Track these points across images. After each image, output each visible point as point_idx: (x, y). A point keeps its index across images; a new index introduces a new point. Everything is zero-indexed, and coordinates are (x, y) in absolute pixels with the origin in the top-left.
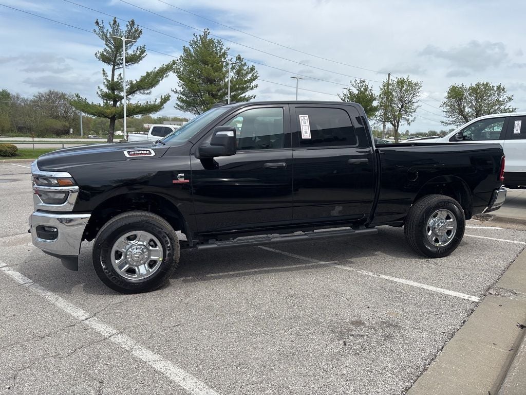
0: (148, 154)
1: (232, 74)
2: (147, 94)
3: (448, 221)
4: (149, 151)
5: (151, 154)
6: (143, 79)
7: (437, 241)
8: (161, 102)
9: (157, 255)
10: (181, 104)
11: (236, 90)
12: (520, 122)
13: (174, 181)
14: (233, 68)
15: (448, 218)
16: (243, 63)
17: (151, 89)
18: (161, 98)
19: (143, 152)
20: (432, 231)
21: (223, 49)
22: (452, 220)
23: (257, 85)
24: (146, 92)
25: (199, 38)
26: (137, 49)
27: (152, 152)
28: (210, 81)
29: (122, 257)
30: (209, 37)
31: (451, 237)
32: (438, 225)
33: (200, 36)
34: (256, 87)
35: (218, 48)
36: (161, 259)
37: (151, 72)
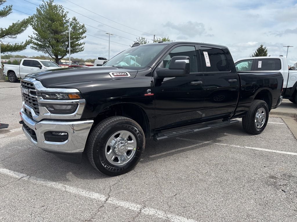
0: (125, 75)
1: (70, 29)
2: (14, 38)
3: (262, 114)
4: (126, 73)
5: (128, 75)
6: (11, 28)
7: (258, 126)
8: (25, 43)
9: (132, 146)
10: (35, 46)
11: (73, 39)
12: (261, 62)
13: (146, 95)
14: (71, 25)
15: (263, 112)
16: (77, 22)
17: (17, 35)
18: (26, 41)
19: (122, 74)
20: (256, 120)
21: (64, 12)
22: (264, 113)
23: (86, 36)
24: (13, 37)
25: (46, 3)
26: (7, 7)
27: (128, 74)
28: (56, 32)
29: (111, 150)
30: (53, 4)
31: (263, 122)
32: (260, 117)
33: (47, 2)
34: (85, 37)
35: (61, 11)
36: (135, 149)
37: (16, 23)
